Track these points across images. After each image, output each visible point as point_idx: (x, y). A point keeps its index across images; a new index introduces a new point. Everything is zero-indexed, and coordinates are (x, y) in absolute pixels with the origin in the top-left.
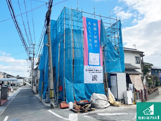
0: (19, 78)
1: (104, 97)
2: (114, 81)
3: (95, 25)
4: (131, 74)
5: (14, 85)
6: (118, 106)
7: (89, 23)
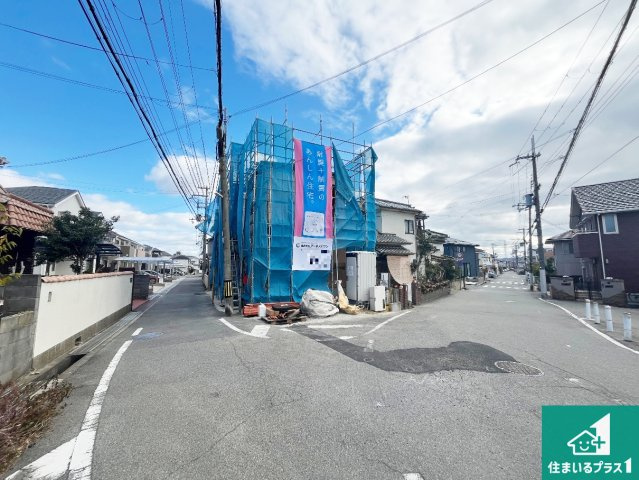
0: (180, 257)
1: (327, 297)
2: (352, 267)
3: (319, 154)
4: (390, 255)
5: (168, 271)
6: (353, 313)
7: (308, 151)
